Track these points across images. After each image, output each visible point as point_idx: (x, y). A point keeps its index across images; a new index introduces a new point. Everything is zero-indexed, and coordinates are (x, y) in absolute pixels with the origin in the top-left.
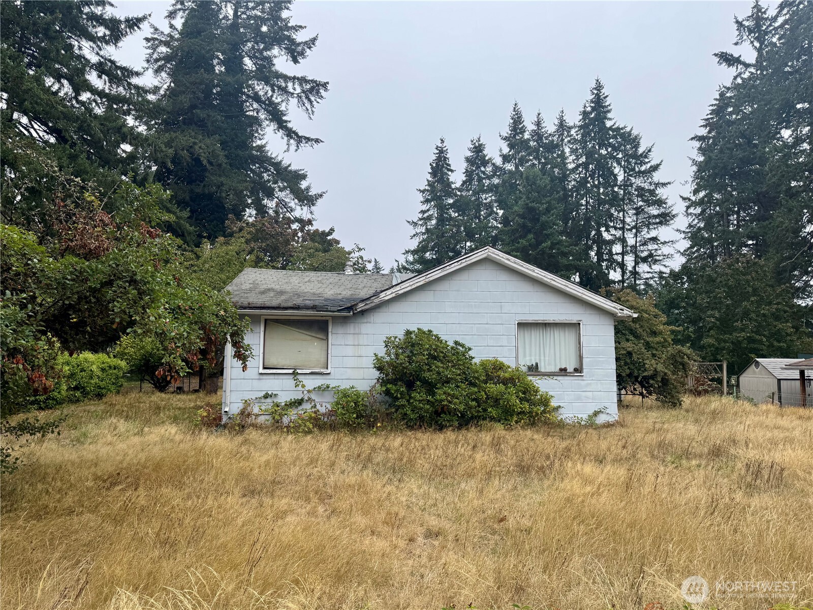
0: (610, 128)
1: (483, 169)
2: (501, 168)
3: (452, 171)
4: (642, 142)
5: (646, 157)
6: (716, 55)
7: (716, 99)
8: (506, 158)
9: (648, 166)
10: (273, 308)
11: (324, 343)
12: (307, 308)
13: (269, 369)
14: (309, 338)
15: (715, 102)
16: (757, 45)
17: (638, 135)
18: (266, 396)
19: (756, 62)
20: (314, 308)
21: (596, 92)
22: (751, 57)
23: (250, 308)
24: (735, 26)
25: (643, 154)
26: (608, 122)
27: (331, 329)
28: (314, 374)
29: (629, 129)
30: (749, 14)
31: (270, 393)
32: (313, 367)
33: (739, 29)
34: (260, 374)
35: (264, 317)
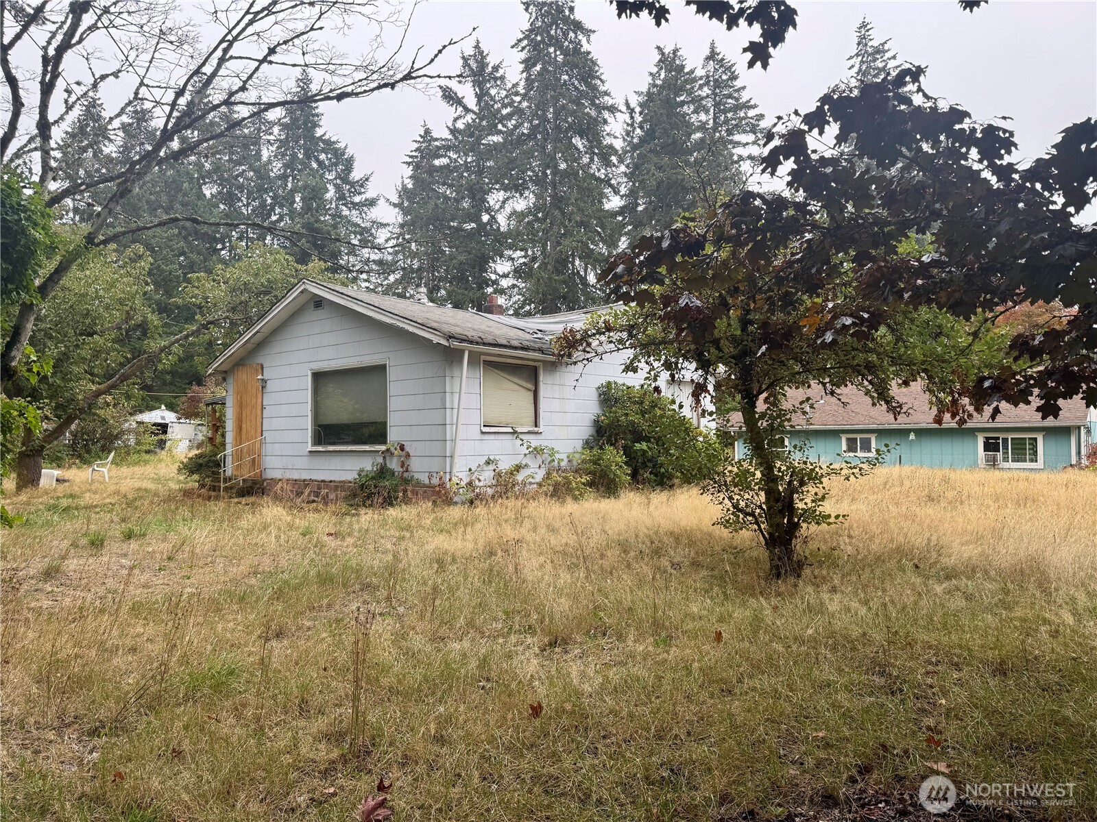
0: (320, 138)
3: (109, 139)
4: (355, 165)
5: (362, 186)
7: (420, 135)
9: (364, 196)
10: (505, 346)
11: (530, 396)
12: (534, 350)
13: (489, 428)
14: (518, 387)
15: (419, 139)
16: (477, 90)
17: (352, 157)
18: (488, 463)
19: (476, 109)
20: (541, 351)
21: (301, 84)
22: (471, 102)
23: (484, 344)
24: (461, 62)
25: (358, 182)
26: (317, 129)
27: (542, 377)
28: (529, 433)
29: (342, 145)
30: (472, 53)
31: (492, 458)
32: (522, 425)
33: (464, 67)
34: (483, 433)
35: (483, 357)
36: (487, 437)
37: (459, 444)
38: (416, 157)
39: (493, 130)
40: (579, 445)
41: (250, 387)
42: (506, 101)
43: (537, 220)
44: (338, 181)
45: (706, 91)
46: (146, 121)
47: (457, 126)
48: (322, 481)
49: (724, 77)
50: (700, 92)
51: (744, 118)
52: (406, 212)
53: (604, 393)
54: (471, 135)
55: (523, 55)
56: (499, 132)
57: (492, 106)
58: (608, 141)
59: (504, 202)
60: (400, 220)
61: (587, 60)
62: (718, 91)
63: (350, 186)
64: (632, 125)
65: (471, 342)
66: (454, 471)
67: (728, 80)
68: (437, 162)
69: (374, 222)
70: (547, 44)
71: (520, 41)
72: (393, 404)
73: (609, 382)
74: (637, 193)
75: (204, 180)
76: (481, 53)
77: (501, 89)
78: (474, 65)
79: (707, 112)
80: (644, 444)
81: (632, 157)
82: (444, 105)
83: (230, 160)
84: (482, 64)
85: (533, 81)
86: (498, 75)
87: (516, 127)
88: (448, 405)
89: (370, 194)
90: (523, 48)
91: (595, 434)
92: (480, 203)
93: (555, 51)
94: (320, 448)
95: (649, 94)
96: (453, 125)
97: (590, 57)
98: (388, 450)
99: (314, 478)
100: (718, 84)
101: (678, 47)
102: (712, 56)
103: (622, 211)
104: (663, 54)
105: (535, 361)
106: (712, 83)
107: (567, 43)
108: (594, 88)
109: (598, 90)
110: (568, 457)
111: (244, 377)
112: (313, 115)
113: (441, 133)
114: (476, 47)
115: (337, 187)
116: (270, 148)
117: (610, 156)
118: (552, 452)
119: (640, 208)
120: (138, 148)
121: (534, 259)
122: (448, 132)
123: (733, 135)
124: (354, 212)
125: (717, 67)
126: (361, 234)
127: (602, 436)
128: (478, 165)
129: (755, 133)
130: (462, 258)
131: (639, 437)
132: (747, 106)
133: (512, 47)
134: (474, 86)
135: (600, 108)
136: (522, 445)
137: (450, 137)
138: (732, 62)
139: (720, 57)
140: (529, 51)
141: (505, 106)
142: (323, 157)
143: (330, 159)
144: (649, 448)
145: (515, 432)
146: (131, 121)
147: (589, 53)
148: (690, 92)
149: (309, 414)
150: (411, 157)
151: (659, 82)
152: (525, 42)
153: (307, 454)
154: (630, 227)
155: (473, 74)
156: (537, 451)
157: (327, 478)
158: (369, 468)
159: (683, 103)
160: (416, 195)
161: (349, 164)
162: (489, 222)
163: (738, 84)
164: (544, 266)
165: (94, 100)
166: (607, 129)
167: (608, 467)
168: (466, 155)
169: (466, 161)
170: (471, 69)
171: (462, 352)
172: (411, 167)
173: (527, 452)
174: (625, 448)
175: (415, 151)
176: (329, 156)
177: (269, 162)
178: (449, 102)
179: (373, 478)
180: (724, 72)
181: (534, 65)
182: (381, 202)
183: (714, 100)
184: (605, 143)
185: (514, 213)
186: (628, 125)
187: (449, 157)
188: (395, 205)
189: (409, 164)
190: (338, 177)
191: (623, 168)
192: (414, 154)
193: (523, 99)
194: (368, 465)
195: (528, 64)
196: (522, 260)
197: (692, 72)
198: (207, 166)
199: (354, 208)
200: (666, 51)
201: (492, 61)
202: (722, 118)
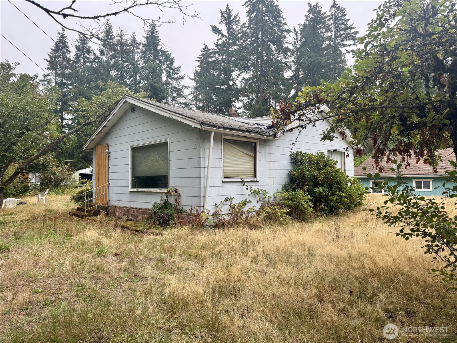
0: (160, 50)
1: (87, 55)
2: (99, 58)
3: (70, 52)
4: (175, 61)
5: (178, 70)
6: (211, 26)
7: (203, 48)
8: (102, 52)
9: (178, 75)
10: (237, 130)
11: (252, 160)
12: (254, 132)
13: (227, 179)
14: (244, 155)
15: (203, 50)
16: (227, 26)
17: (173, 58)
18: (227, 200)
19: (227, 35)
20: (258, 133)
21: (152, 27)
22: (225, 32)
23: (224, 128)
24: (220, 14)
25: (176, 69)
26: (158, 46)
27: (258, 149)
28: (251, 181)
29: (169, 53)
30: (225, 11)
31: (229, 197)
32: (247, 177)
33: (222, 17)
34: (223, 182)
35: (223, 137)
36: (226, 184)
37: (209, 189)
38: (201, 58)
39: (234, 44)
40: (280, 188)
41: (103, 156)
42: (240, 31)
43: (254, 82)
44: (168, 69)
45: (331, 22)
46: (86, 44)
47: (219, 43)
48: (136, 208)
49: (340, 15)
50: (328, 22)
51: (349, 33)
52: (197, 82)
53: (294, 158)
54: (225, 46)
55: (248, 9)
56: (237, 45)
57: (234, 33)
58: (286, 45)
59: (239, 75)
60: (195, 85)
61: (276, 9)
62: (336, 21)
63: (172, 70)
64: (297, 39)
65: (216, 127)
66: (206, 205)
67: (341, 16)
68: (210, 60)
69: (183, 86)
70: (258, 4)
71: (246, 3)
72: (172, 165)
73: (297, 152)
74: (299, 69)
75: (111, 69)
76: (229, 10)
77: (238, 25)
78: (226, 15)
79: (331, 31)
80: (320, 188)
81: (297, 54)
82: (213, 33)
83: (122, 60)
84: (230, 16)
85: (252, 20)
86: (237, 20)
87: (244, 41)
88: (202, 165)
89: (181, 74)
90: (248, 6)
91: (289, 182)
92: (229, 77)
93: (262, 6)
94: (135, 190)
95: (304, 25)
96: (217, 42)
97: (278, 8)
98: (169, 192)
99: (132, 206)
100: (336, 19)
101: (318, 2)
102: (334, 5)
103: (292, 78)
104: (311, 6)
105: (254, 139)
106: (334, 18)
107: (267, 2)
108: (280, 22)
109: (282, 23)
110: (274, 195)
111: (100, 151)
112: (157, 40)
113: (212, 46)
114: (227, 8)
115: (167, 71)
116: (139, 55)
117: (287, 52)
118: (265, 193)
119: (300, 77)
120: (83, 56)
121: (253, 100)
122: (215, 45)
123: (344, 41)
124: (174, 82)
125: (336, 10)
126: (177, 91)
127: (294, 183)
128: (228, 60)
129: (354, 40)
130: (220, 101)
131: (317, 184)
132: (351, 28)
133: (243, 6)
134: (226, 25)
135: (283, 31)
136: (247, 189)
137: (216, 48)
138: (343, 8)
139: (338, 6)
140: (250, 7)
141: (239, 33)
142: (161, 58)
143: (164, 59)
144: (323, 190)
145: (243, 181)
146: (79, 44)
147: (277, 6)
148: (324, 23)
149: (130, 171)
150: (199, 58)
151: (309, 19)
152: (249, 3)
153: (129, 193)
154: (296, 85)
155: (226, 19)
156: (256, 193)
157: (138, 207)
158: (159, 202)
159: (320, 28)
160: (201, 74)
161: (172, 61)
162: (233, 85)
163: (346, 18)
164: (257, 102)
165: (63, 35)
166: (286, 40)
167: (300, 202)
168: (223, 55)
169: (222, 58)
170: (225, 17)
171: (210, 132)
172: (199, 63)
173: (250, 193)
174: (309, 190)
175: (201, 55)
176: (164, 58)
177: (138, 61)
178: (215, 33)
179: (160, 208)
180: (340, 13)
181: (253, 13)
182: (186, 77)
183: (335, 26)
184: (285, 46)
185: (244, 79)
186: (295, 39)
187: (215, 57)
188: (193, 80)
189: (198, 61)
190: (168, 67)
191: (292, 59)
192: (200, 56)
193: (248, 29)
194: (158, 200)
195: (250, 12)
196: (247, 101)
197: (325, 13)
198: (112, 63)
199: (174, 80)
200: (312, 5)
201: (234, 13)
202: (339, 34)
